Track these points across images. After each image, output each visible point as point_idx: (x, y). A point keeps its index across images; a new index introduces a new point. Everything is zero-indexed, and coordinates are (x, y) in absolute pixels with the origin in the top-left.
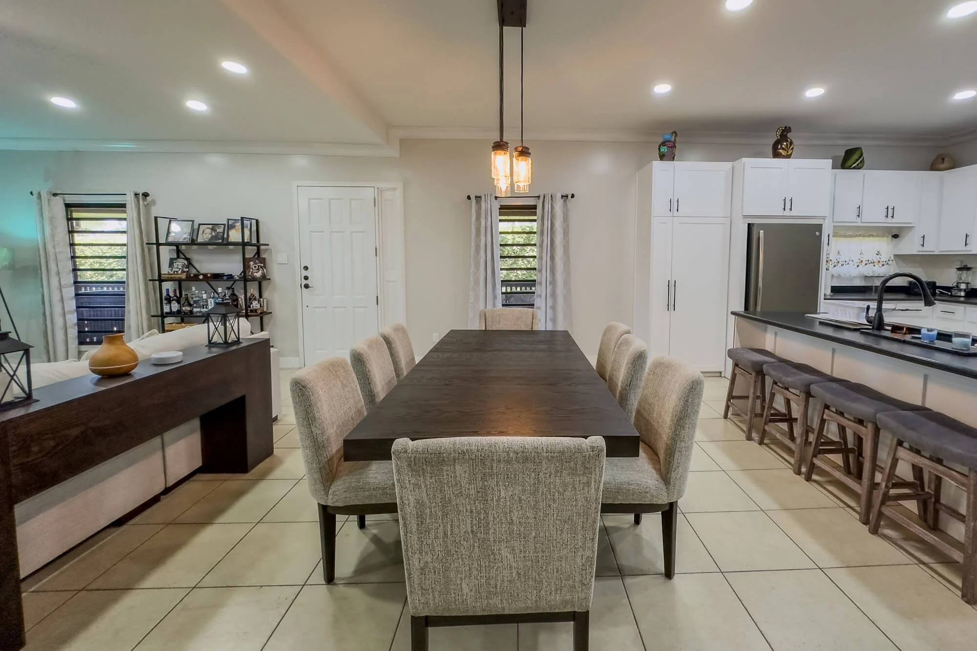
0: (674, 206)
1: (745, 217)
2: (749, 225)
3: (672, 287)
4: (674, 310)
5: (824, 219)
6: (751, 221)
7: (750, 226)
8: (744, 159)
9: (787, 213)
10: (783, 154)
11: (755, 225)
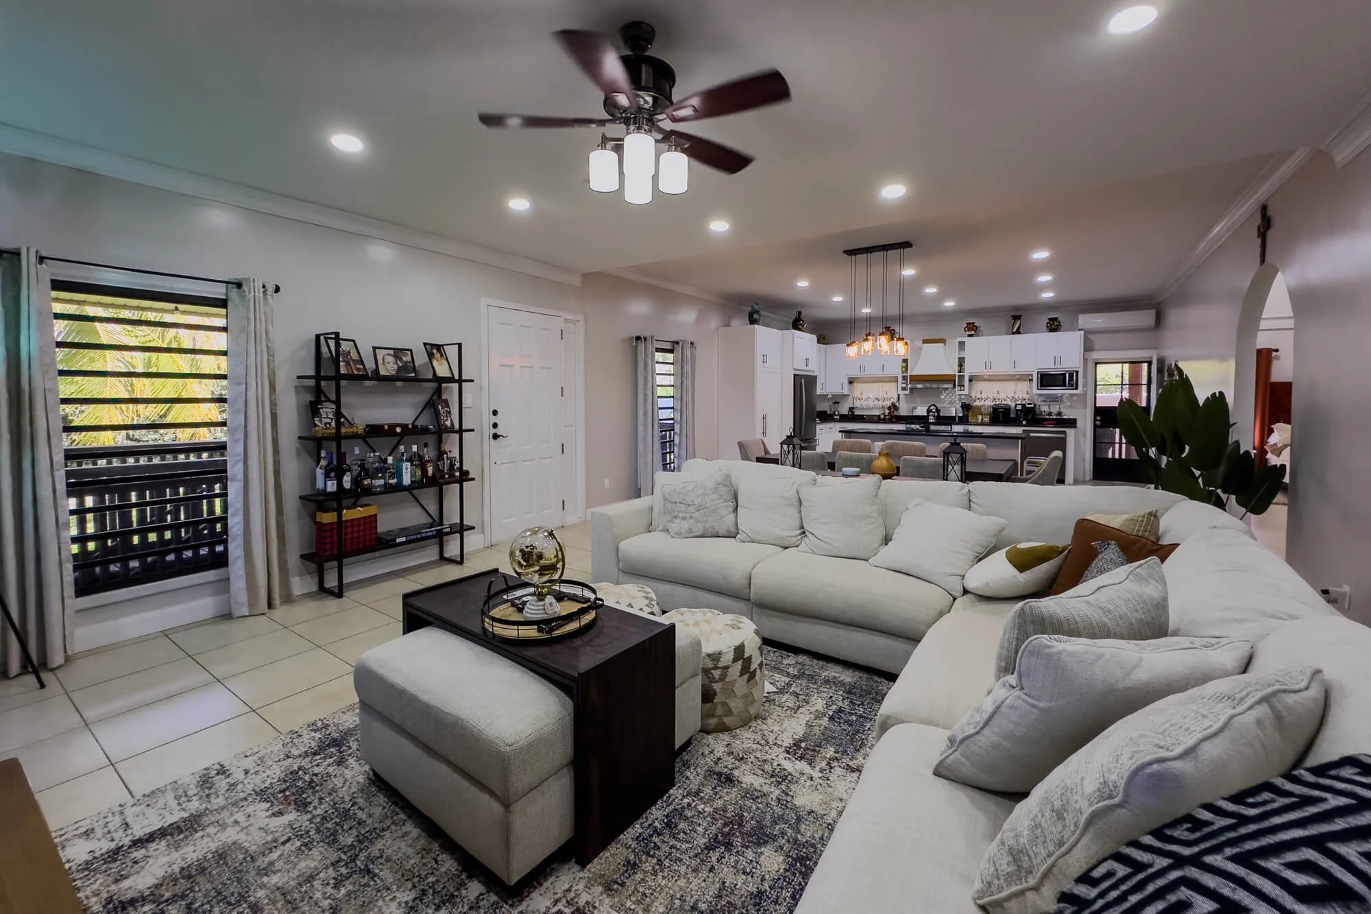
0: (764, 359)
1: (795, 369)
2: (793, 375)
3: (764, 419)
4: (766, 436)
5: (816, 372)
6: (794, 372)
8: (793, 331)
9: (807, 368)
10: (801, 328)
11: (796, 375)
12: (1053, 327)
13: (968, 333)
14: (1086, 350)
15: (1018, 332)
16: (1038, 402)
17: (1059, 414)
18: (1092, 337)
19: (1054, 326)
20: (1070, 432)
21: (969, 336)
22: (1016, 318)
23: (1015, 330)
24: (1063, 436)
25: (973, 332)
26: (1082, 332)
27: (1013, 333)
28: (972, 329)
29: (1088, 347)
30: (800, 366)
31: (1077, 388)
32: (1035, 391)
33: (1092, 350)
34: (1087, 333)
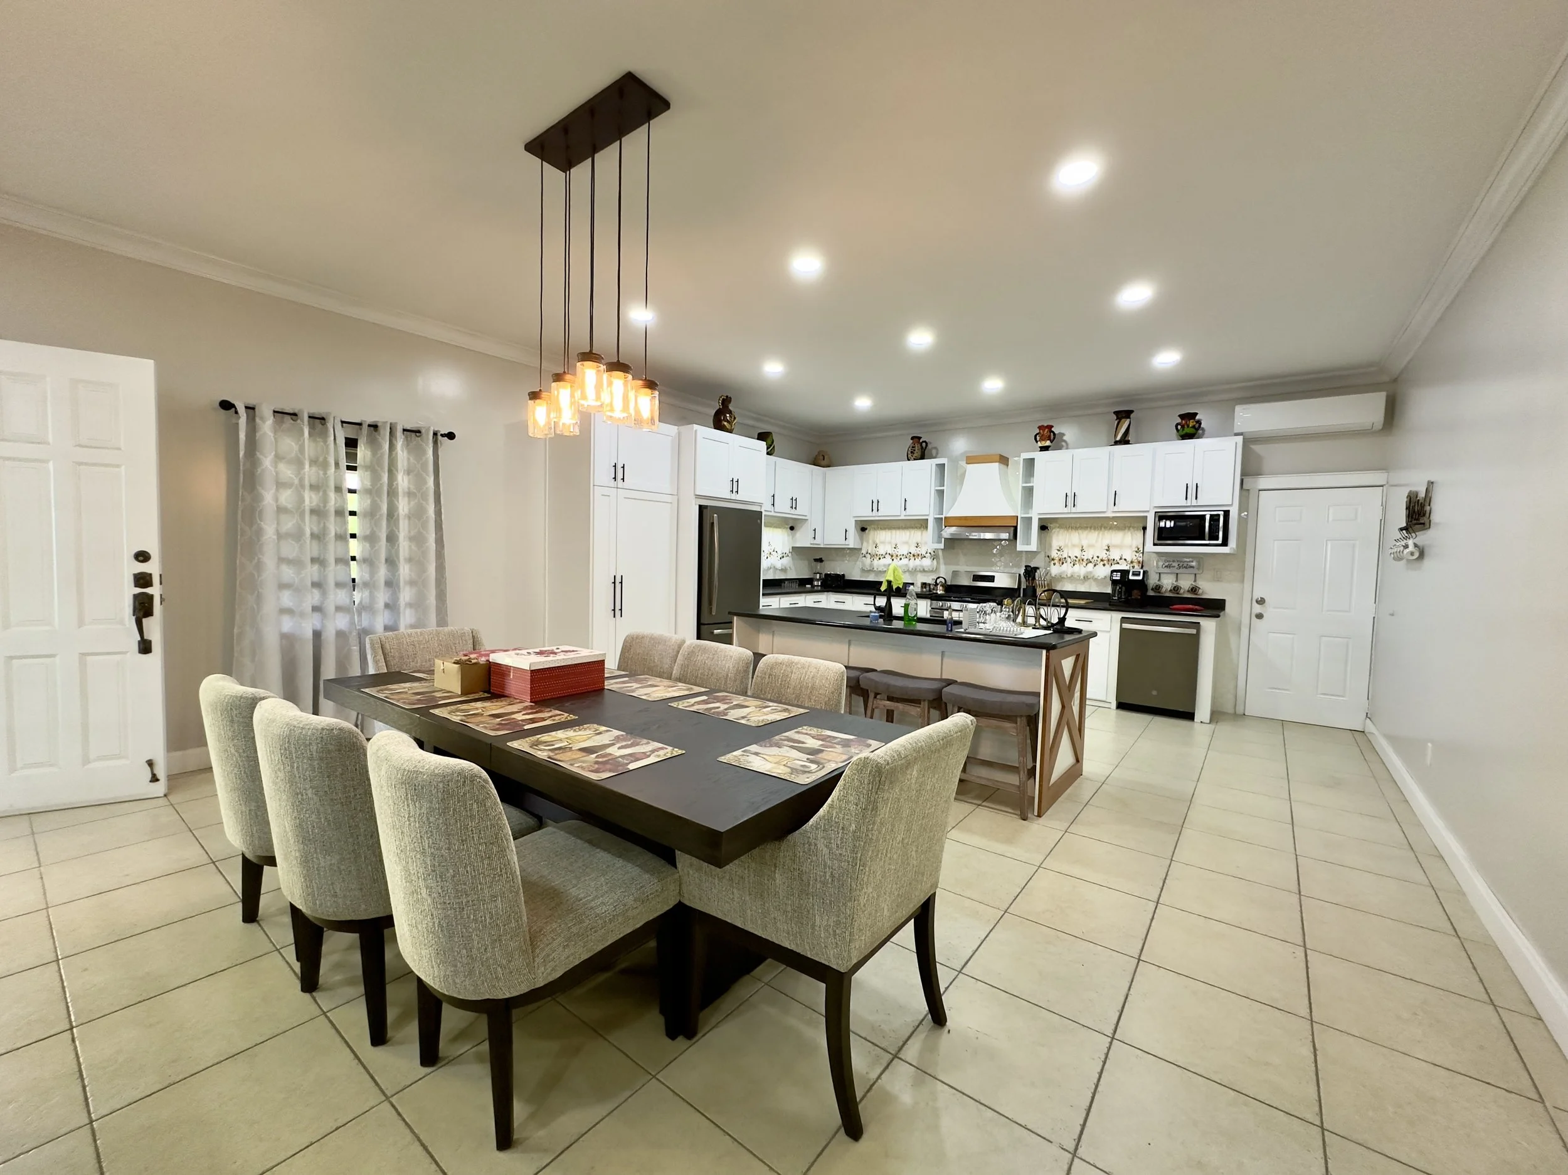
0: (618, 473)
1: (698, 497)
2: (700, 506)
3: (617, 583)
4: (621, 616)
5: (761, 506)
6: (704, 503)
7: (702, 508)
8: (696, 427)
9: (734, 496)
10: (728, 427)
11: (709, 508)
12: (1187, 430)
13: (1040, 444)
14: (1245, 474)
15: (1124, 441)
16: (1154, 566)
17: (1194, 590)
18: (1257, 448)
19: (1189, 428)
20: (1208, 626)
21: (1044, 449)
22: (1123, 415)
23: (1118, 438)
24: (1194, 631)
25: (1048, 443)
26: (1240, 439)
27: (1116, 443)
28: (1048, 438)
29: (1250, 468)
30: (717, 490)
31: (1225, 543)
32: (1150, 547)
33: (1258, 473)
34: (1250, 442)
